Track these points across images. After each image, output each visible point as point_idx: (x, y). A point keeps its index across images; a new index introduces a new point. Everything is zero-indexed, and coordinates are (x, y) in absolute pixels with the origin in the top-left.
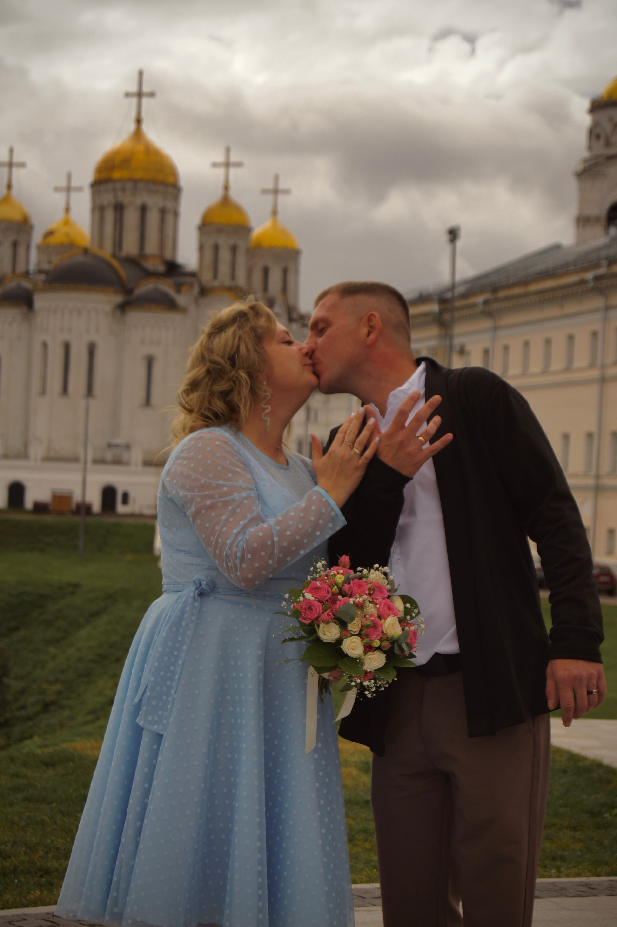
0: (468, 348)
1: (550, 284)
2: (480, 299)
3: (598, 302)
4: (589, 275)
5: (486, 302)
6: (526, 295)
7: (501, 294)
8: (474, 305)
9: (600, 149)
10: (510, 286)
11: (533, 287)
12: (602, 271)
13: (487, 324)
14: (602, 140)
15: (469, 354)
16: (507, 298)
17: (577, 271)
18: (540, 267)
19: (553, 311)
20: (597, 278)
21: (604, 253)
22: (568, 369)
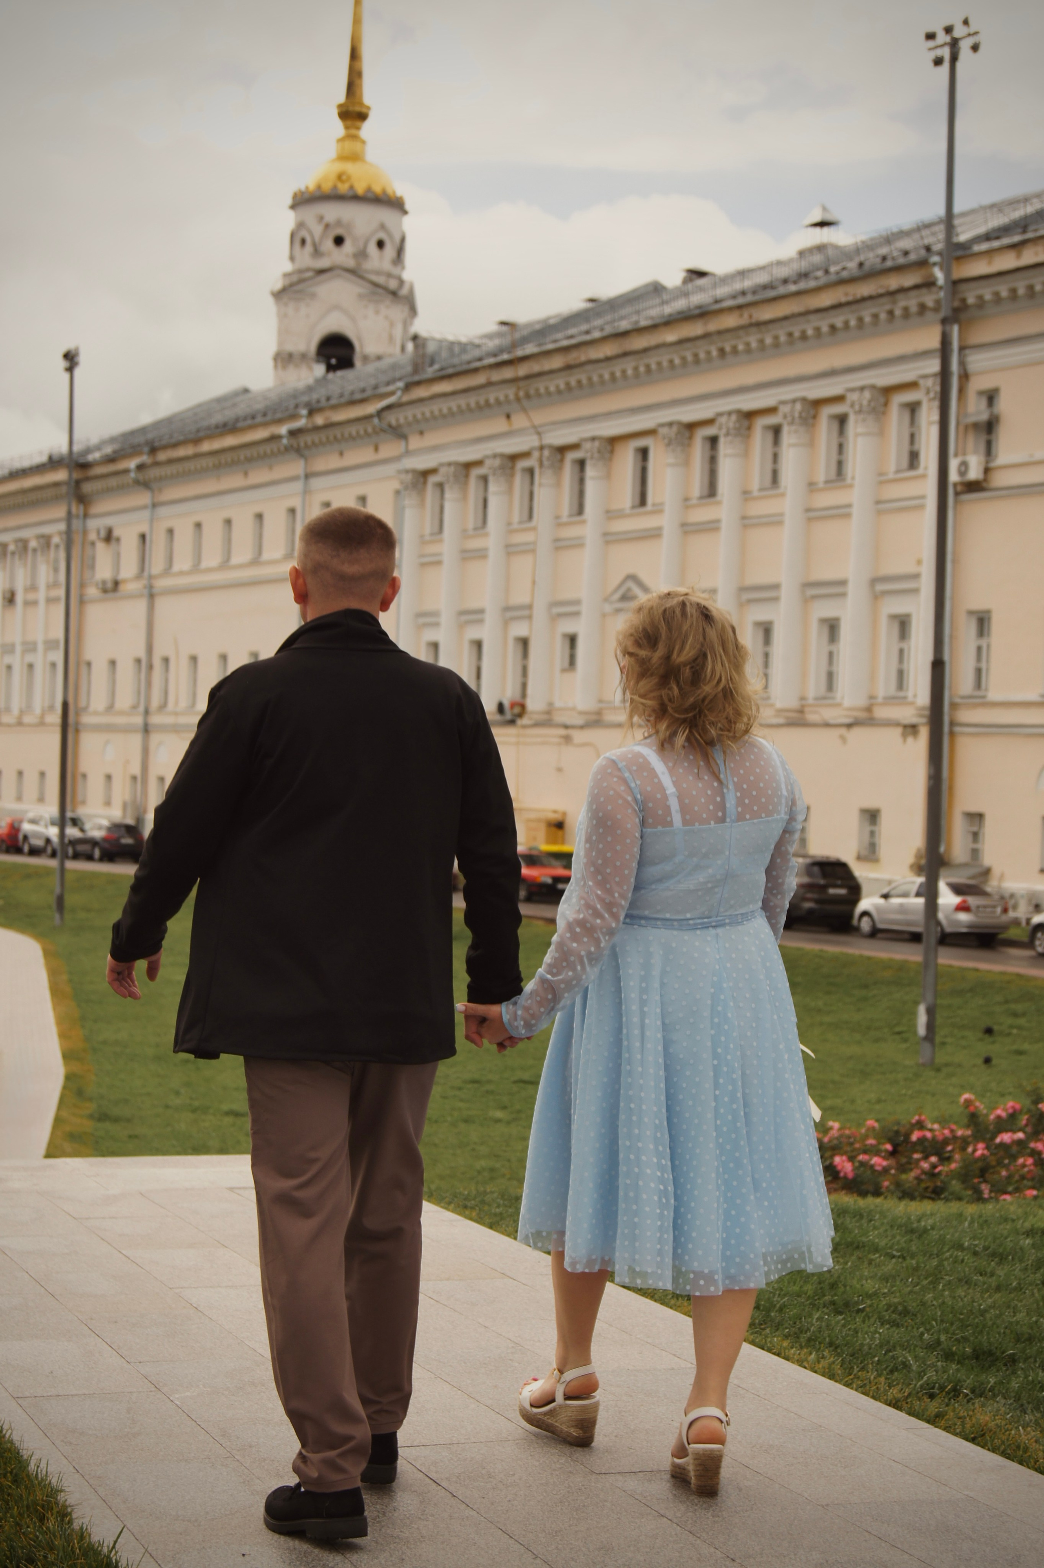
0: (116, 533)
1: (230, 441)
2: (132, 464)
3: (297, 467)
4: (283, 430)
5: (140, 467)
6: (197, 456)
7: (162, 456)
8: (126, 471)
9: (305, 259)
10: (175, 445)
11: (206, 447)
12: (301, 423)
13: (143, 498)
14: (309, 248)
15: (118, 540)
16: (170, 461)
17: (265, 425)
18: (218, 418)
19: (235, 480)
20: (293, 433)
21: (305, 399)
22: (256, 561)
